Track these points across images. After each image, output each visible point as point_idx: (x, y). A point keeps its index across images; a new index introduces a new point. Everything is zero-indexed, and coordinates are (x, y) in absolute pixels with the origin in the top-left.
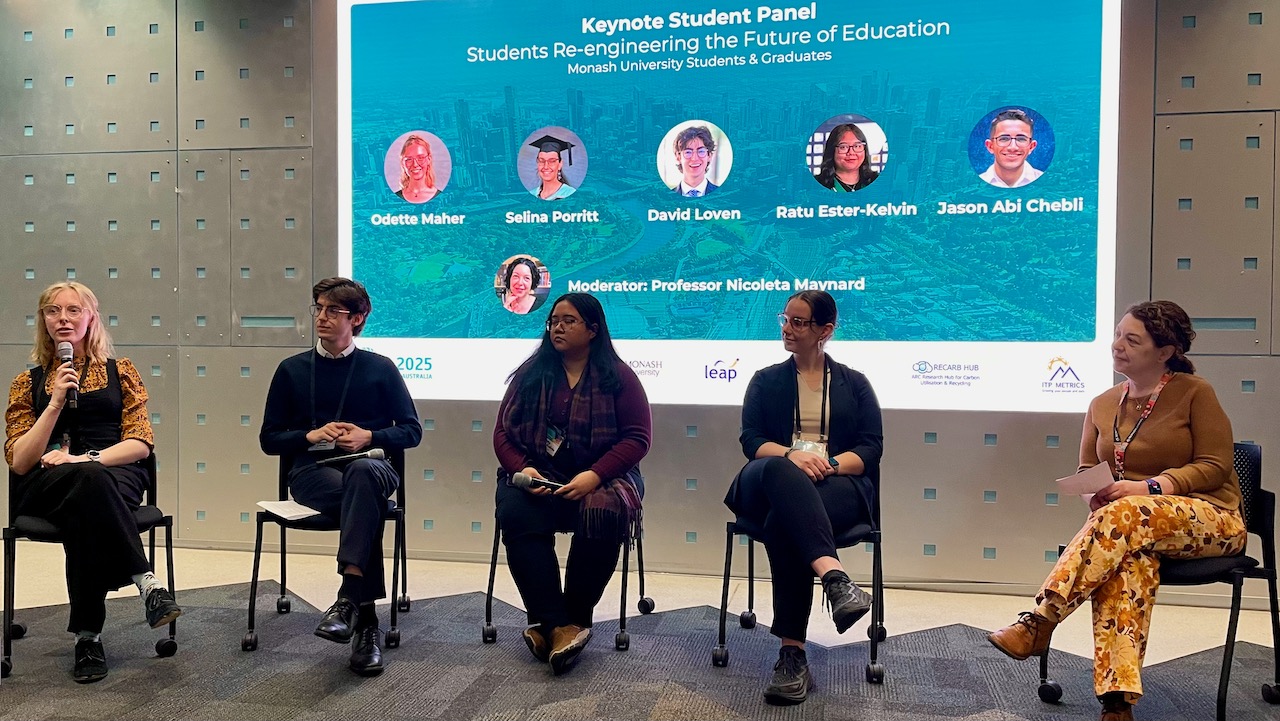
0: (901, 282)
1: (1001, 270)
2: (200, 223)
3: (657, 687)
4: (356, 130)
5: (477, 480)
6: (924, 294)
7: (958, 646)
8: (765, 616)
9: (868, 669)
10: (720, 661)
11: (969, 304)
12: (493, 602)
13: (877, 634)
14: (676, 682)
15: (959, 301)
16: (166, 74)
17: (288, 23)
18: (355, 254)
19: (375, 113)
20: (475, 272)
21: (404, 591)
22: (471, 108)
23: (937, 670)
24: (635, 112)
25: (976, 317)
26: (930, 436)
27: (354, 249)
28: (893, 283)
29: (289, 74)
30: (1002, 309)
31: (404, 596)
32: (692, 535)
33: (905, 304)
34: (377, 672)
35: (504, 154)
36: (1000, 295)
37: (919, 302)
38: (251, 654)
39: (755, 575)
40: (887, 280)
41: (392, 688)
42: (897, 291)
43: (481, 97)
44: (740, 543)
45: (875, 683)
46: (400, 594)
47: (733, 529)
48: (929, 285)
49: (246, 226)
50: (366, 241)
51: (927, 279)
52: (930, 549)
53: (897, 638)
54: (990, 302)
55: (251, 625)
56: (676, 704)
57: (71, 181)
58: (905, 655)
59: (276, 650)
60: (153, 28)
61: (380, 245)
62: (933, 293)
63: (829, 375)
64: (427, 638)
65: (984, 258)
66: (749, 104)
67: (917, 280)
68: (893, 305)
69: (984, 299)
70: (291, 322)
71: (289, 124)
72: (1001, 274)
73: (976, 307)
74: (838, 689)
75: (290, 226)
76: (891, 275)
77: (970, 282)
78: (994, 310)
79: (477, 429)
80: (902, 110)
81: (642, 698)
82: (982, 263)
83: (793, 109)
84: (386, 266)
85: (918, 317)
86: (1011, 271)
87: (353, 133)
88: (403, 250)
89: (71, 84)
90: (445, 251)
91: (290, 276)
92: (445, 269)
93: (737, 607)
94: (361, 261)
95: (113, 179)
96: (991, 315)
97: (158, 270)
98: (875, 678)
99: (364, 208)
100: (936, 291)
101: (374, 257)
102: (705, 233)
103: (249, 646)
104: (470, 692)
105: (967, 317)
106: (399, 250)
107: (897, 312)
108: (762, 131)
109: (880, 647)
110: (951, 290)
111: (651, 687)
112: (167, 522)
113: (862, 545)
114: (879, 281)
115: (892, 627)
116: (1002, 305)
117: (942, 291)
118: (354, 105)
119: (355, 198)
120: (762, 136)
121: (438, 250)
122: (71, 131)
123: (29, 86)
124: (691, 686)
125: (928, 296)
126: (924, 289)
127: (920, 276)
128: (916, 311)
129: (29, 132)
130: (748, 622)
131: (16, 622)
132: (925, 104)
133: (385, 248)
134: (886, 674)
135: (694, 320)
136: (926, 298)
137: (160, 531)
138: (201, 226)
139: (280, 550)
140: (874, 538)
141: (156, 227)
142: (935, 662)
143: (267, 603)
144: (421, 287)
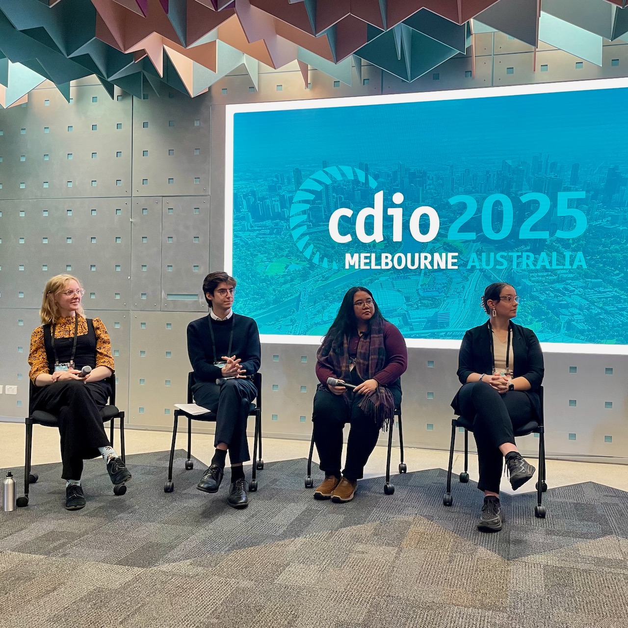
0: (555, 277)
1: (615, 271)
2: (144, 239)
3: (411, 519)
4: (235, 186)
5: (304, 391)
6: (569, 284)
7: (589, 496)
8: (474, 476)
9: (536, 509)
10: (448, 503)
11: (596, 291)
12: (312, 465)
13: (542, 487)
14: (421, 515)
15: (590, 289)
16: (126, 153)
17: (197, 124)
18: (234, 258)
19: (247, 175)
20: (304, 269)
21: (260, 457)
22: (303, 173)
23: (577, 510)
24: (399, 176)
25: (600, 298)
26: (573, 369)
27: (233, 255)
28: (550, 278)
29: (197, 153)
30: (616, 293)
31: (260, 460)
32: (430, 426)
33: (558, 291)
34: (244, 507)
35: (322, 200)
36: (615, 285)
37: (567, 290)
38: (169, 494)
39: (469, 450)
40: (547, 276)
41: (253, 516)
42: (553, 282)
43: (309, 167)
44: (460, 431)
45: (541, 517)
46: (258, 459)
47: (455, 424)
48: (572, 279)
49: (170, 241)
50: (240, 250)
51: (572, 275)
52: (573, 436)
53: (554, 490)
54: (608, 290)
55: (170, 477)
56: (421, 529)
57: (70, 214)
58: (558, 500)
59: (184, 492)
60: (119, 126)
61: (249, 252)
62: (575, 284)
63: (511, 333)
64: (273, 486)
65: (605, 264)
66: (466, 172)
67: (565, 276)
68: (551, 291)
69: (605, 288)
70: (196, 297)
71: (197, 182)
72: (615, 273)
73: (600, 292)
74: (519, 522)
75: (196, 241)
76: (550, 273)
77: (596, 278)
78: (611, 294)
79: (304, 361)
80: (557, 176)
81: (401, 525)
82: (604, 266)
83: (492, 176)
84: (252, 265)
85: (565, 298)
86: (621, 271)
87: (234, 187)
88: (262, 256)
89: (71, 158)
90: (287, 256)
91: (196, 270)
92: (286, 268)
93: (457, 470)
94: (237, 262)
95: (94, 213)
96: (609, 297)
97: (119, 266)
98: (541, 515)
99: (240, 231)
100: (577, 283)
101: (245, 259)
102: (439, 247)
103: (169, 490)
104: (298, 519)
105: (594, 298)
106: (260, 256)
107: (553, 295)
108: (473, 188)
109: (544, 495)
110: (585, 282)
111: (406, 518)
112: (121, 415)
113: (532, 434)
114: (542, 276)
115: (551, 484)
116: (616, 291)
117: (580, 283)
118: (235, 171)
119: (234, 225)
120: (473, 190)
121: (283, 256)
122: (70, 185)
123: (47, 159)
124: (430, 518)
125: (572, 286)
126: (569, 281)
127: (566, 273)
128: (564, 295)
129: (46, 186)
130: (464, 479)
131: (31, 473)
132: (570, 173)
133: (252, 255)
134: (547, 513)
135: (433, 299)
136: (570, 287)
137: (117, 421)
138: (145, 241)
139: (187, 431)
140: (539, 430)
141: (119, 241)
142: (576, 505)
143: (179, 464)
144: (272, 278)
